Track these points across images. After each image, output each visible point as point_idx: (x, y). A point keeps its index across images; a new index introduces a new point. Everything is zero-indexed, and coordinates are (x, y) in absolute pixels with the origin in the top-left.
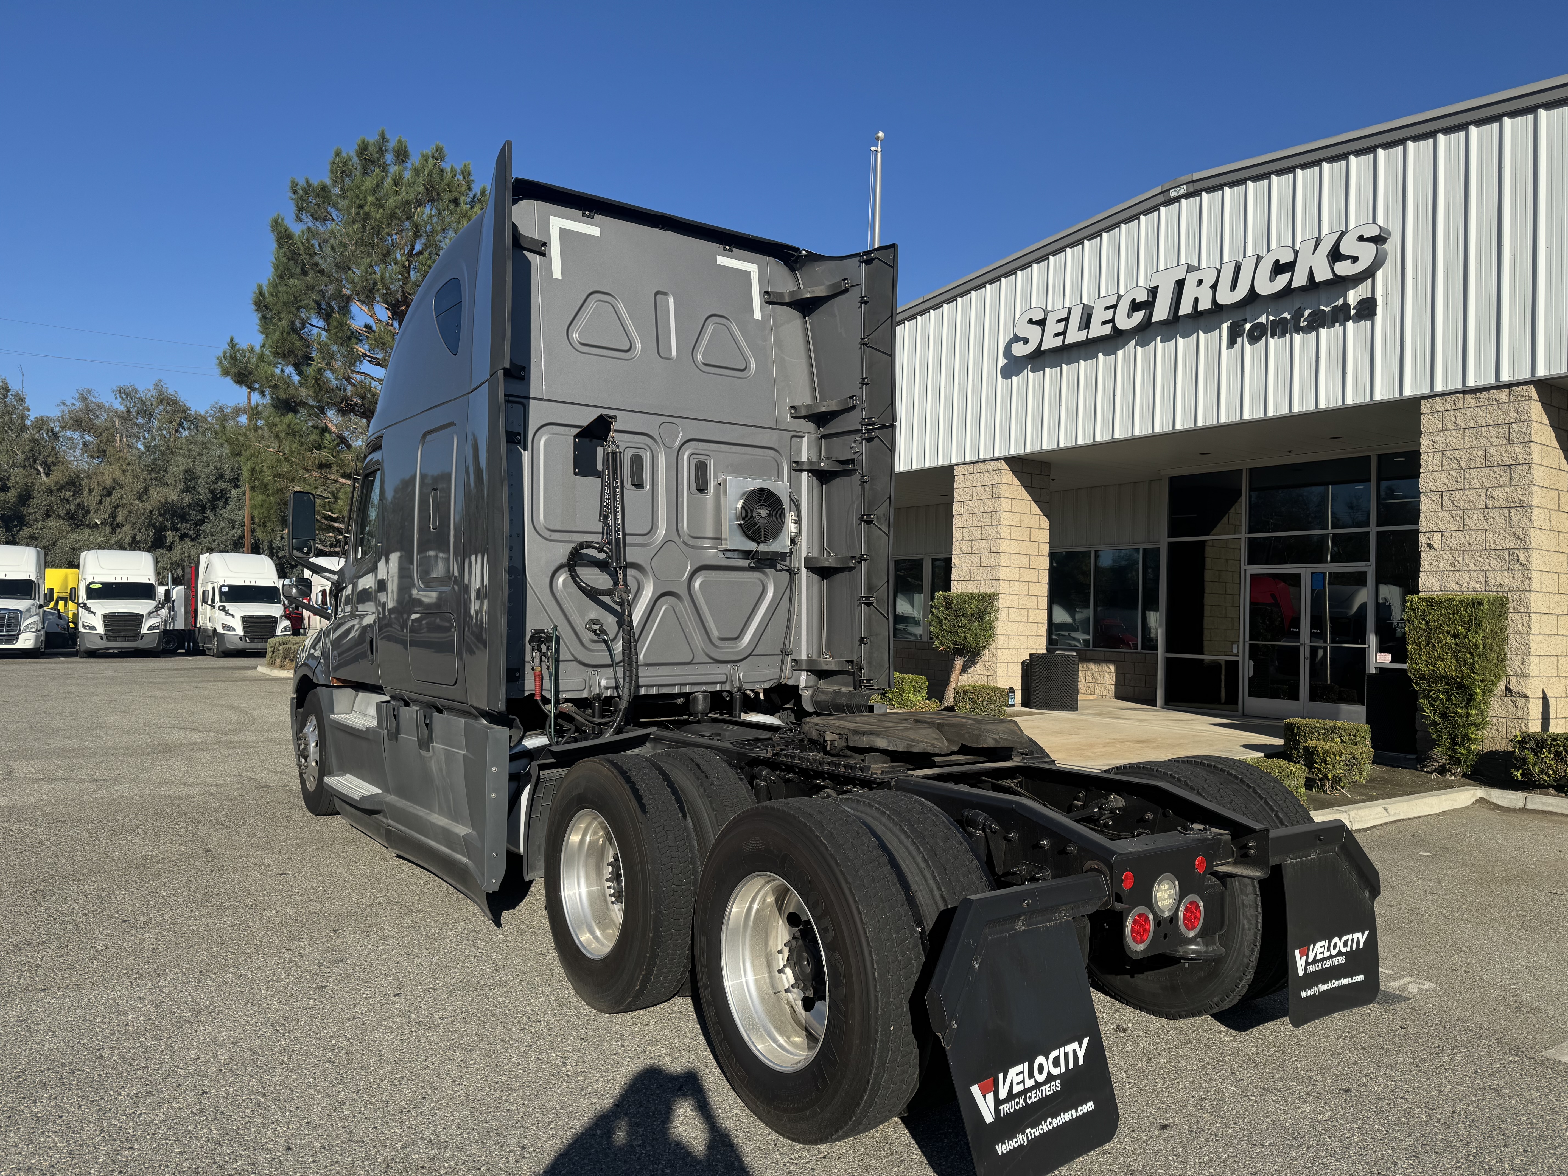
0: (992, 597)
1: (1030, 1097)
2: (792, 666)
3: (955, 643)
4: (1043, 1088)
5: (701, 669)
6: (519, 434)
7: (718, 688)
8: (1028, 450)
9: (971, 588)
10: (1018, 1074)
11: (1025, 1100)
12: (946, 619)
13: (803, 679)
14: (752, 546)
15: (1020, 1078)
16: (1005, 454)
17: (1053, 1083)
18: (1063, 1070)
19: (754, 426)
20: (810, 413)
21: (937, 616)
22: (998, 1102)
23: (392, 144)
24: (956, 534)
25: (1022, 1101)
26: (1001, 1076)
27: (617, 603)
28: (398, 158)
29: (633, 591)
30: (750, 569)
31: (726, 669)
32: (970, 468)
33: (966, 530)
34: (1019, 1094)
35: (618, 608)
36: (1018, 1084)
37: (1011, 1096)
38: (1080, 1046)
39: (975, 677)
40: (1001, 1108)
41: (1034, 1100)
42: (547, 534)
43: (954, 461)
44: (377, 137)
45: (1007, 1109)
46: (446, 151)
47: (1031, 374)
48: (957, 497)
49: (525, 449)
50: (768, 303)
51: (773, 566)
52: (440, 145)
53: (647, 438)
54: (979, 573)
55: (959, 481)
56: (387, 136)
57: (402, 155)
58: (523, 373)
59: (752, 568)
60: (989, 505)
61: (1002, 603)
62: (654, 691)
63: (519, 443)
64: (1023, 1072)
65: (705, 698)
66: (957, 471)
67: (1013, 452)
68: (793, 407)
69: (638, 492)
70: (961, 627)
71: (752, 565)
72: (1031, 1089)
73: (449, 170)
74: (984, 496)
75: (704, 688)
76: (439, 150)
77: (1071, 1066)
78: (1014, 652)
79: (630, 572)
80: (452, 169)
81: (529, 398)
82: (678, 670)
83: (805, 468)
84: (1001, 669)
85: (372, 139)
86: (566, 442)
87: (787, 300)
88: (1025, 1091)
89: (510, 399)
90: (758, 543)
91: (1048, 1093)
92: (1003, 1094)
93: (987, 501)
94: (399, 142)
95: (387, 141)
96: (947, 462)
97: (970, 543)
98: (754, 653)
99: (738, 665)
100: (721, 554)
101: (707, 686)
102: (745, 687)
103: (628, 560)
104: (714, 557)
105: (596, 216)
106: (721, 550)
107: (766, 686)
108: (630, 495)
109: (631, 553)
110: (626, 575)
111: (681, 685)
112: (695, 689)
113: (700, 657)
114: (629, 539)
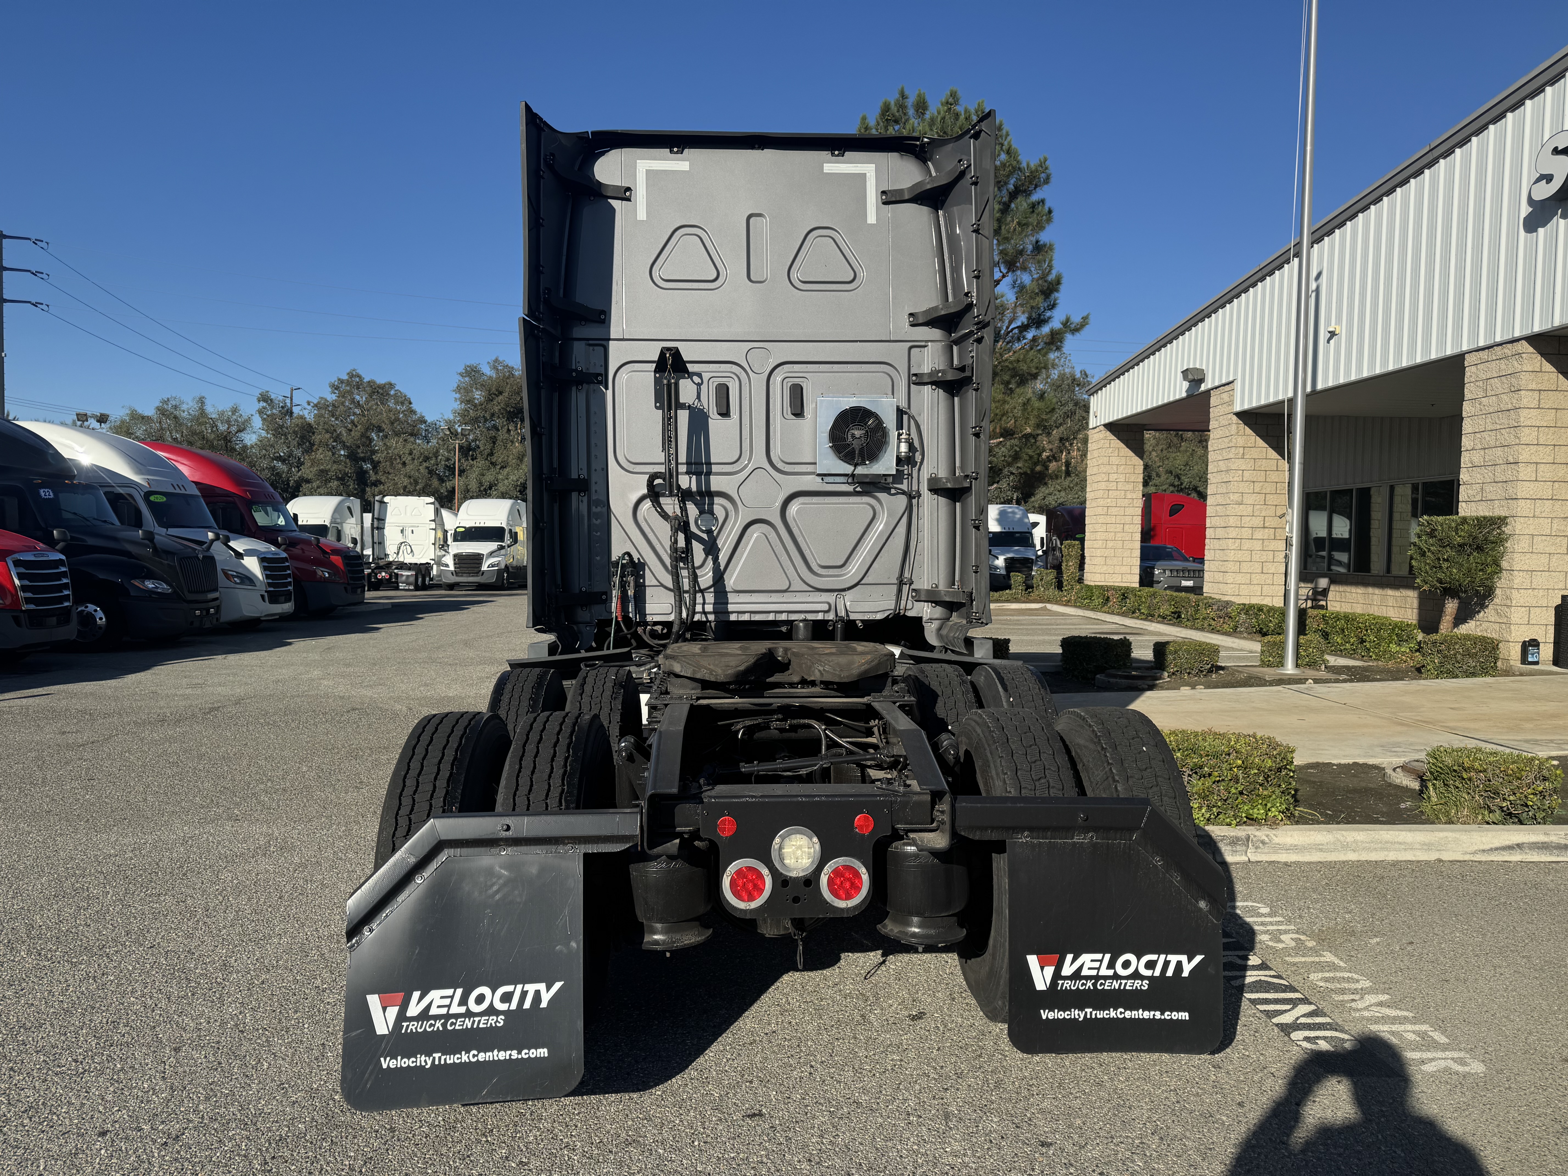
0: (1499, 522)
2: (912, 597)
3: (1440, 581)
5: (800, 597)
6: (601, 375)
7: (820, 616)
8: (1557, 323)
9: (1483, 511)
12: (1429, 550)
13: (925, 611)
14: (848, 469)
16: (1527, 332)
19: (860, 341)
20: (929, 318)
21: (1420, 548)
23: (911, 101)
24: (1466, 442)
27: (703, 531)
28: (917, 111)
29: (721, 521)
30: (855, 493)
31: (830, 598)
32: (1484, 355)
33: (1478, 435)
35: (705, 536)
39: (1485, 625)
42: (631, 467)
43: (1465, 348)
44: (897, 96)
46: (960, 94)
47: (1562, 221)
48: (1468, 395)
49: (607, 388)
50: (885, 203)
51: (886, 489)
52: (955, 89)
53: (734, 366)
54: (1493, 491)
55: (1470, 373)
56: (907, 93)
57: (921, 107)
58: (603, 317)
59: (858, 492)
60: (1507, 401)
61: (1517, 527)
62: (746, 617)
63: (600, 383)
65: (805, 627)
66: (1469, 360)
67: (1537, 329)
68: (911, 315)
69: (725, 422)
70: (1447, 560)
71: (858, 489)
73: (963, 113)
74: (1500, 391)
75: (802, 616)
76: (953, 94)
78: (1541, 593)
79: (717, 500)
80: (966, 111)
81: (609, 339)
82: (775, 597)
83: (926, 380)
84: (1517, 615)
85: (893, 99)
86: (647, 377)
87: (906, 197)
89: (591, 342)
90: (856, 465)
93: (1504, 397)
94: (919, 96)
95: (907, 98)
96: (1456, 351)
97: (1482, 452)
98: (863, 582)
99: (843, 593)
100: (819, 479)
101: (807, 615)
102: (853, 617)
103: (712, 489)
104: (812, 483)
105: (686, 150)
106: (819, 475)
107: (879, 616)
108: (716, 424)
109: (717, 482)
110: (711, 504)
111: (776, 612)
112: (793, 617)
113: (798, 585)
114: (715, 468)
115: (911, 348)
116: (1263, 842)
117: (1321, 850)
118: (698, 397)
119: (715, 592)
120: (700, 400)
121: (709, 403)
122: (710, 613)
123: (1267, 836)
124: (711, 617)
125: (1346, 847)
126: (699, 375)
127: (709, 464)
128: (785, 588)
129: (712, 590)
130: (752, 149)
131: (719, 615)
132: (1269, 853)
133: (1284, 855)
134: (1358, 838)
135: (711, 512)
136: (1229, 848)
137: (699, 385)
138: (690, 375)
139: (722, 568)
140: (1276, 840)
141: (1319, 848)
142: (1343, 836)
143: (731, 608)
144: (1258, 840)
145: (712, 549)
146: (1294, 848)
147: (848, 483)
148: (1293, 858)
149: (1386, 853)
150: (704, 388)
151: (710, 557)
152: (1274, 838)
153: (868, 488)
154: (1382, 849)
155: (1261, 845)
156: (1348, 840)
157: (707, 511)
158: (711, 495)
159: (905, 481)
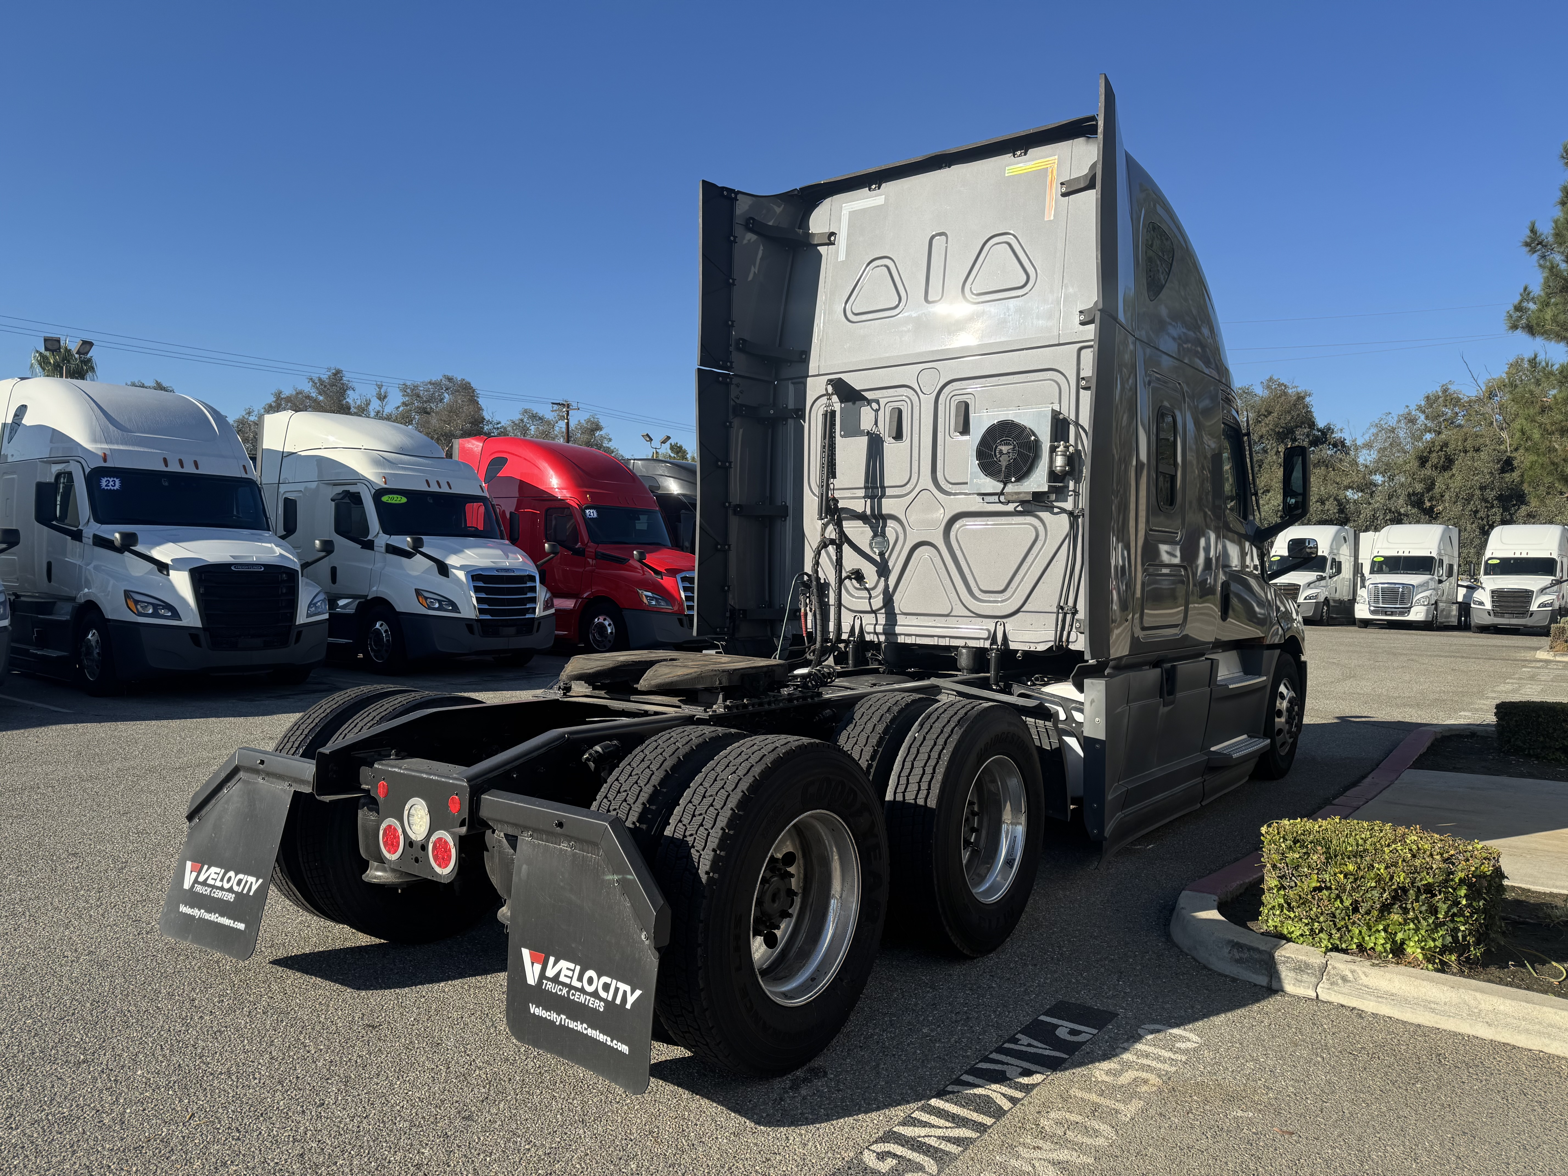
1: (214, 892)
2: (1076, 628)
4: (224, 893)
5: (962, 623)
6: (798, 409)
7: (981, 644)
10: (215, 873)
11: (211, 891)
14: (997, 487)
15: (215, 876)
17: (230, 894)
18: (240, 891)
19: (1027, 349)
22: (196, 881)
25: (208, 891)
26: (206, 867)
29: (892, 543)
30: (1016, 513)
31: (990, 624)
34: (209, 886)
35: (878, 558)
36: (212, 879)
37: (204, 883)
38: (257, 881)
40: (196, 885)
41: (215, 896)
45: (199, 888)
49: (803, 419)
50: (1064, 195)
51: (1047, 508)
53: (907, 389)
58: (802, 356)
59: (1020, 512)
63: (797, 417)
64: (218, 874)
68: (1083, 314)
69: (898, 445)
71: (1019, 508)
72: (217, 888)
75: (964, 642)
77: (245, 892)
79: (890, 523)
81: (807, 377)
82: (938, 621)
88: (213, 887)
90: (1006, 484)
91: (225, 898)
92: (201, 879)
98: (1022, 610)
99: (1005, 620)
100: (979, 499)
101: (967, 641)
102: (1013, 646)
103: (884, 512)
104: (976, 504)
105: (884, 185)
106: (979, 494)
107: (1041, 648)
108: (890, 447)
109: (888, 506)
110: (885, 525)
111: (939, 637)
112: (955, 642)
113: (960, 610)
114: (889, 492)
115: (1080, 349)
116: (1344, 979)
117: (1433, 1010)
118: (876, 423)
119: (886, 613)
120: (877, 426)
121: (884, 429)
122: (880, 634)
123: (1353, 972)
124: (882, 638)
125: (1475, 1015)
126: (878, 402)
127: (883, 488)
128: (946, 613)
129: (883, 611)
130: (940, 169)
131: (889, 637)
132: (1350, 995)
133: (1372, 1004)
134: (1502, 1008)
135: (883, 534)
136: (1292, 974)
137: (877, 411)
138: (869, 402)
139: (891, 590)
140: (1364, 980)
141: (1428, 1005)
142: (1475, 999)
143: (898, 630)
144: (1338, 974)
145: (883, 570)
146: (1391, 997)
147: (1000, 502)
148: (1385, 1010)
149: (1547, 1041)
150: (881, 413)
151: (883, 579)
152: (1363, 977)
153: (1029, 507)
154: (1540, 1033)
155: (1340, 981)
156: (1482, 1006)
157: (879, 533)
158: (884, 518)
159: (1071, 499)
